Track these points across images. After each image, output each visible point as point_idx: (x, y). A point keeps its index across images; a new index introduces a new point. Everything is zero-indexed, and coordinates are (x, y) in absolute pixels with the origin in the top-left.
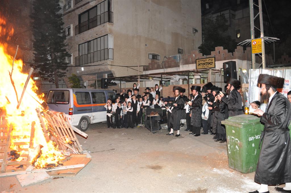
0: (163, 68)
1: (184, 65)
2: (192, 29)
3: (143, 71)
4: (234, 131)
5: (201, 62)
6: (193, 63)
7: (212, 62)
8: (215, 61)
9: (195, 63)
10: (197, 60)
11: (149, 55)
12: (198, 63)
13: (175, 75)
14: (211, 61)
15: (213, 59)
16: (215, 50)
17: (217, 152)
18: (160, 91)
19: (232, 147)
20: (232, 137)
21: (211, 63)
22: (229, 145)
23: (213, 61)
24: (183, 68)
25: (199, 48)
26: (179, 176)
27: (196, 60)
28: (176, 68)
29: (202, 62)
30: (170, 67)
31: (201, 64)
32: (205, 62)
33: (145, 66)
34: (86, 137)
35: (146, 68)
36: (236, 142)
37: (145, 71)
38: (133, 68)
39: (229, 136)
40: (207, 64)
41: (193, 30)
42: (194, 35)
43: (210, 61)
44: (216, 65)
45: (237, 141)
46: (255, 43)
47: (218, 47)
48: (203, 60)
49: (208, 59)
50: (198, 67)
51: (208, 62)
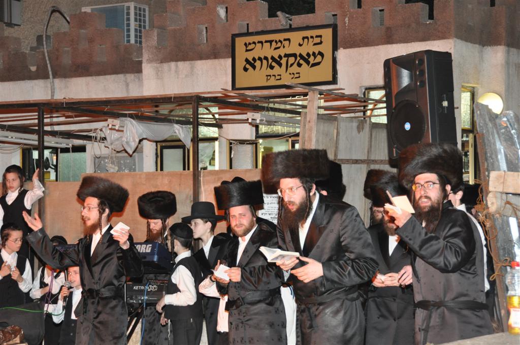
0: (41, 75)
1: (165, 66)
5: (258, 52)
6: (214, 54)
7: (321, 54)
8: (335, 48)
9: (228, 57)
10: (237, 40)
12: (242, 55)
13: (116, 116)
14: (317, 49)
15: (327, 34)
21: (311, 59)
23: (327, 48)
27: (234, 36)
28: (121, 76)
29: (268, 51)
30: (83, 69)
31: (258, 64)
32: (282, 52)
40: (291, 60)
43: (308, 48)
44: (339, 67)
48: (271, 42)
49: (296, 37)
50: (245, 79)
51: (298, 51)
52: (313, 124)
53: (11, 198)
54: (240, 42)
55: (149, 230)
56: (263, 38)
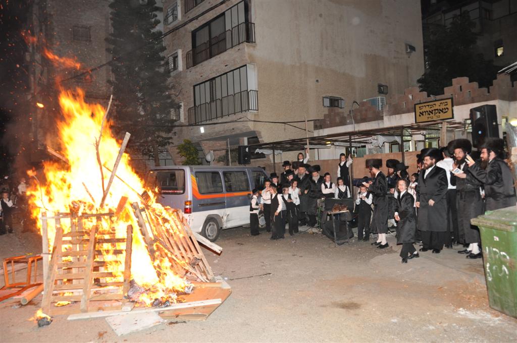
0: (351, 123)
1: (391, 117)
2: (404, 45)
3: (314, 130)
4: (496, 239)
5: (424, 109)
6: (408, 111)
7: (447, 108)
8: (453, 106)
9: (412, 112)
11: (324, 99)
12: (418, 111)
13: (375, 135)
14: (446, 107)
15: (449, 101)
16: (452, 85)
17: (464, 278)
18: (347, 166)
19: (494, 268)
20: (494, 249)
21: (444, 111)
22: (488, 265)
23: (449, 106)
24: (389, 122)
25: (419, 81)
26: (393, 321)
27: (415, 105)
28: (377, 121)
29: (428, 109)
30: (364, 120)
31: (424, 114)
32: (433, 109)
33: (318, 120)
34: (219, 252)
35: (319, 125)
36: (503, 259)
37: (317, 131)
38: (295, 124)
39: (487, 248)
40: (436, 111)
42: (409, 57)
43: (443, 107)
44: (454, 113)
45: (504, 256)
47: (458, 78)
48: (429, 105)
49: (438, 103)
50: (420, 119)
51: (439, 108)
53: (342, 164)
54: (417, 107)
56: (426, 104)
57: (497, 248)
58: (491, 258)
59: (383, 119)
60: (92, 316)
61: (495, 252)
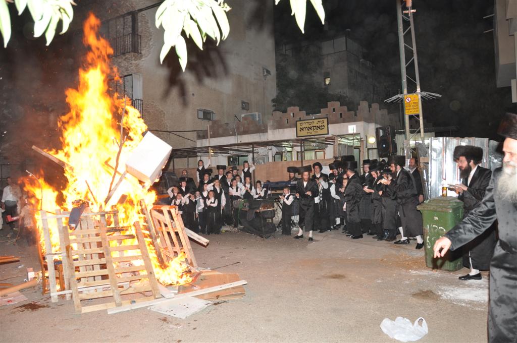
0: (234, 134)
1: (275, 130)
2: (261, 69)
3: (197, 139)
4: (436, 218)
5: (304, 126)
6: (290, 127)
7: (324, 126)
8: (328, 124)
9: (294, 127)
10: (298, 122)
11: (199, 112)
12: (299, 127)
13: (269, 145)
14: (322, 125)
15: (325, 120)
16: (327, 107)
17: (394, 252)
18: (251, 171)
19: (433, 239)
20: (434, 226)
21: (321, 128)
22: (428, 237)
23: (325, 124)
24: (272, 135)
25: (273, 101)
27: (297, 121)
29: (307, 125)
30: (246, 132)
31: (304, 129)
32: (312, 125)
33: (201, 131)
34: (206, 244)
35: (203, 135)
36: (440, 232)
37: (200, 140)
38: (178, 133)
39: (428, 226)
40: (315, 128)
41: (264, 72)
42: (265, 79)
43: (320, 124)
44: (329, 130)
45: (442, 230)
46: (410, 100)
47: (332, 102)
48: (308, 123)
49: (316, 121)
50: (300, 134)
51: (317, 125)
52: (337, 146)
53: (246, 170)
54: (298, 123)
55: (290, 177)
56: (307, 121)
57: (436, 225)
58: (431, 232)
59: (267, 132)
60: (133, 308)
61: (435, 227)
